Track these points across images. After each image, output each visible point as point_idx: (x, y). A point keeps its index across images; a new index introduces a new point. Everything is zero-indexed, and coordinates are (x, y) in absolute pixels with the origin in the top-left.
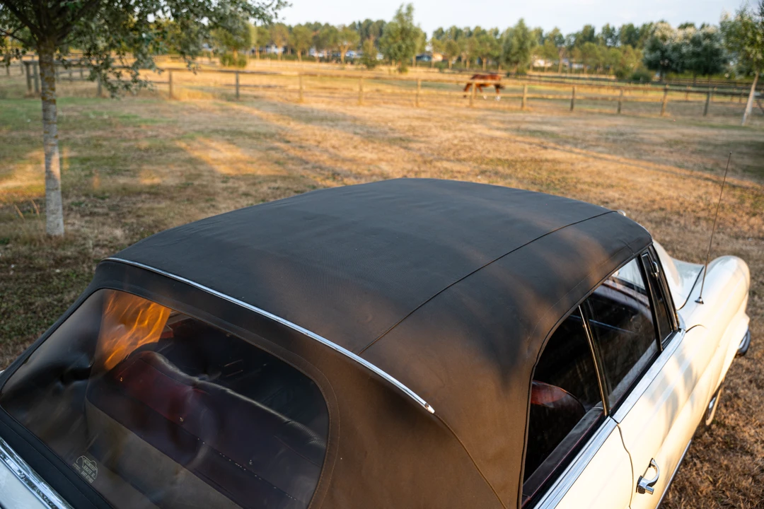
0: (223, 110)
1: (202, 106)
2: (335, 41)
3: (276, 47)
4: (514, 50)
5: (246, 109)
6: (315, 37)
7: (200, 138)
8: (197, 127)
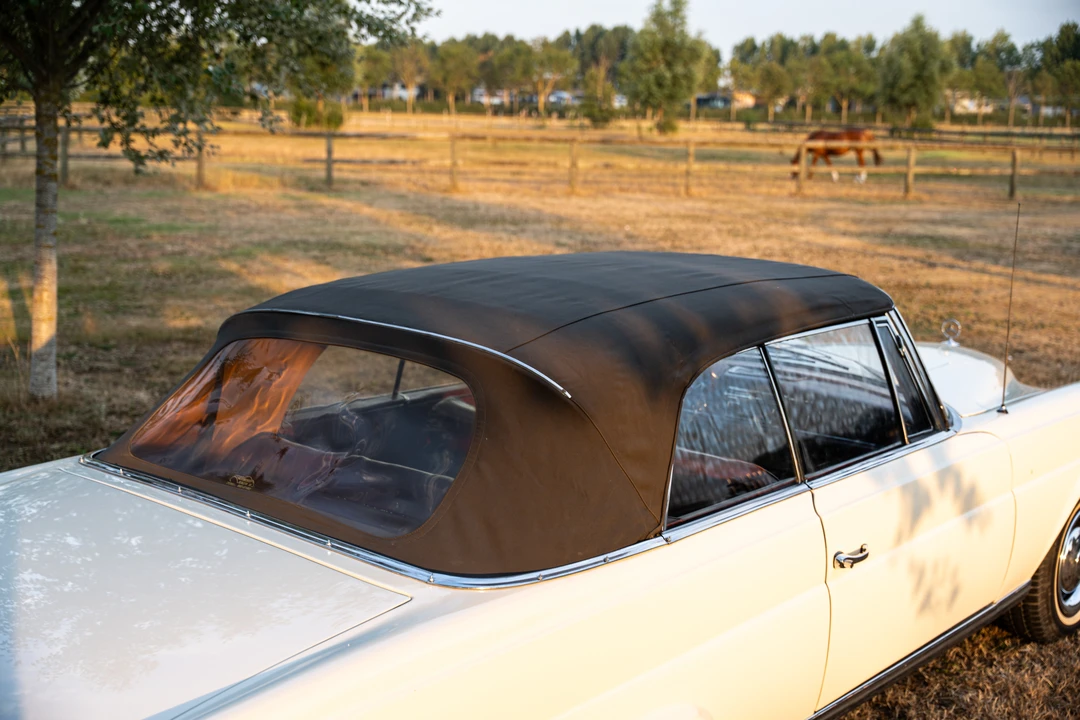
0: (301, 207)
1: (262, 202)
2: (527, 72)
3: (404, 87)
4: (904, 82)
5: (346, 204)
6: (484, 65)
7: (266, 257)
8: (256, 237)
